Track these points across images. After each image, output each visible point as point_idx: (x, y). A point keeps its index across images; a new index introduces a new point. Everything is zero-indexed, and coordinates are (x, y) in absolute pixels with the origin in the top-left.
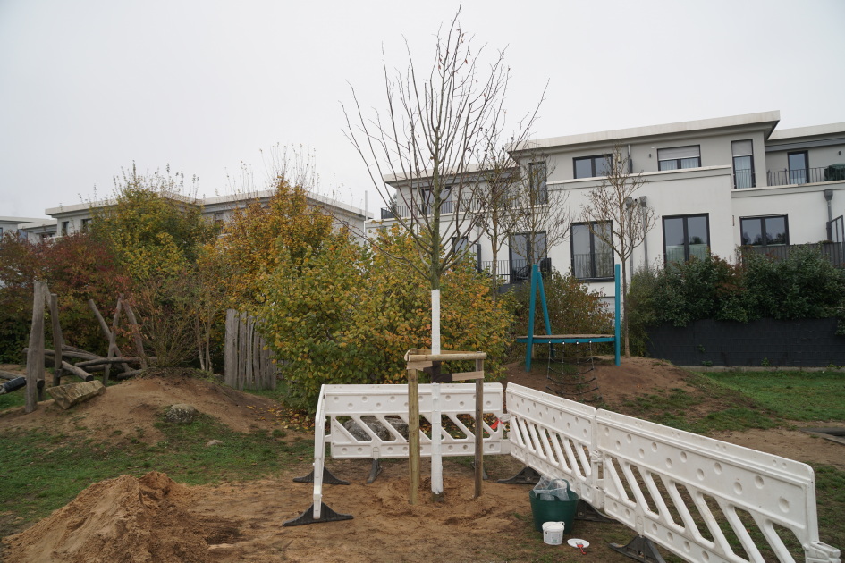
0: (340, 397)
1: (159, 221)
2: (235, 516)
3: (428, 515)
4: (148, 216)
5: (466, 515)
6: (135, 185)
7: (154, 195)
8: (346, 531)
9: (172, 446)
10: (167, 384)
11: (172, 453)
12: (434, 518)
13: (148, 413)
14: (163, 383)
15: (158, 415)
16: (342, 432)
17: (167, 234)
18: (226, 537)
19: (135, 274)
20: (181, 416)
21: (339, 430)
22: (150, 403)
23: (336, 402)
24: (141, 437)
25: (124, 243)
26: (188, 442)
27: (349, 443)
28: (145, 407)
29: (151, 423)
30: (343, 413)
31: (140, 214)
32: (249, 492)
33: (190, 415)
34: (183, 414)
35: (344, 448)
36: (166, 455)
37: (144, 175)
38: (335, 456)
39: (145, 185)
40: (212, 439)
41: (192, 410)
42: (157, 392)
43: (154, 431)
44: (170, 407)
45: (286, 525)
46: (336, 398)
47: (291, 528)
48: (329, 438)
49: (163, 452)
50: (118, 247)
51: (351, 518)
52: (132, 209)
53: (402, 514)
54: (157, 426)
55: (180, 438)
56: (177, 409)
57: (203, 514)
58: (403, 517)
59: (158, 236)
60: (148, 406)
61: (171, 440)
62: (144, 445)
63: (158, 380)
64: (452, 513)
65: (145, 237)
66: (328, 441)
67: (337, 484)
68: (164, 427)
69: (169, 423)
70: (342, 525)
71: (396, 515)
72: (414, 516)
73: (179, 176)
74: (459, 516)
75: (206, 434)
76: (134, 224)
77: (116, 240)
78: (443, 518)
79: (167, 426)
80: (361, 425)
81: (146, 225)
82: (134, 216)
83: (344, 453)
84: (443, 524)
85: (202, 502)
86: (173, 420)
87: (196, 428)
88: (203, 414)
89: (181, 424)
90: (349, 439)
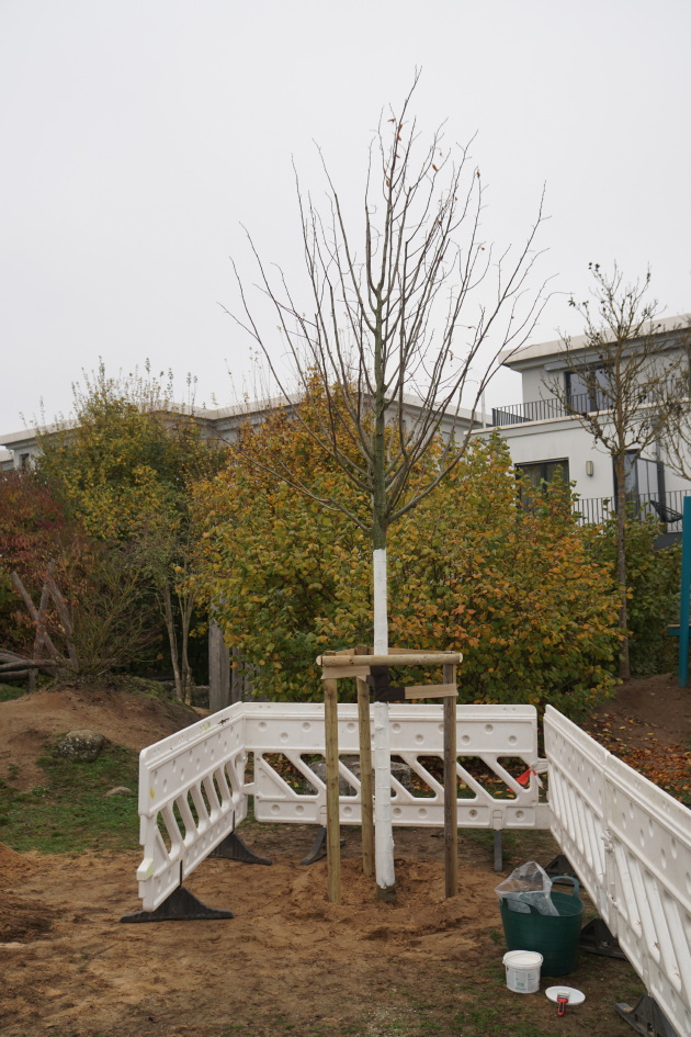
0: (268, 723)
1: (136, 448)
2: (66, 902)
3: (346, 921)
4: (120, 442)
5: (407, 927)
6: (104, 395)
7: (131, 408)
8: (207, 935)
9: (52, 795)
10: (81, 700)
11: (49, 804)
12: (354, 928)
13: (35, 744)
14: (75, 699)
15: (47, 747)
16: (272, 779)
17: (148, 468)
18: (24, 932)
19: (96, 532)
20: (79, 749)
21: (267, 775)
22: (41, 728)
23: (262, 730)
24: (12, 779)
25: (82, 485)
26: (79, 788)
27: (282, 797)
28: (33, 733)
29: (34, 759)
30: (272, 748)
31: (108, 437)
32: (113, 867)
33: (93, 747)
34: (82, 746)
35: (276, 805)
36: (40, 808)
37: (116, 378)
38: (260, 817)
39: (117, 394)
40: (117, 785)
41: (98, 739)
42: (62, 711)
43: (34, 769)
44: (64, 735)
45: (125, 920)
46: (262, 724)
47: (128, 926)
48: (251, 788)
49: (37, 803)
50: (73, 492)
51: (228, 916)
52: (98, 432)
53: (309, 916)
54: (41, 763)
55: (69, 783)
56: (74, 739)
57: (22, 897)
58: (311, 920)
59: (134, 471)
60: (36, 732)
61: (55, 786)
62: (13, 791)
63: (69, 693)
64: (384, 920)
65: (116, 474)
66: (250, 792)
67: (251, 863)
68: (50, 764)
69: (60, 760)
70: (208, 927)
71: (299, 918)
72: (326, 920)
73: (166, 377)
74: (395, 926)
75: (112, 777)
76: (101, 454)
77: (70, 481)
78: (369, 929)
79: (56, 763)
80: (301, 770)
81: (116, 455)
82: (100, 442)
83: (275, 812)
84: (364, 939)
85: (38, 878)
86: (66, 755)
87: (99, 768)
88: (117, 747)
89: (79, 761)
90: (282, 790)
